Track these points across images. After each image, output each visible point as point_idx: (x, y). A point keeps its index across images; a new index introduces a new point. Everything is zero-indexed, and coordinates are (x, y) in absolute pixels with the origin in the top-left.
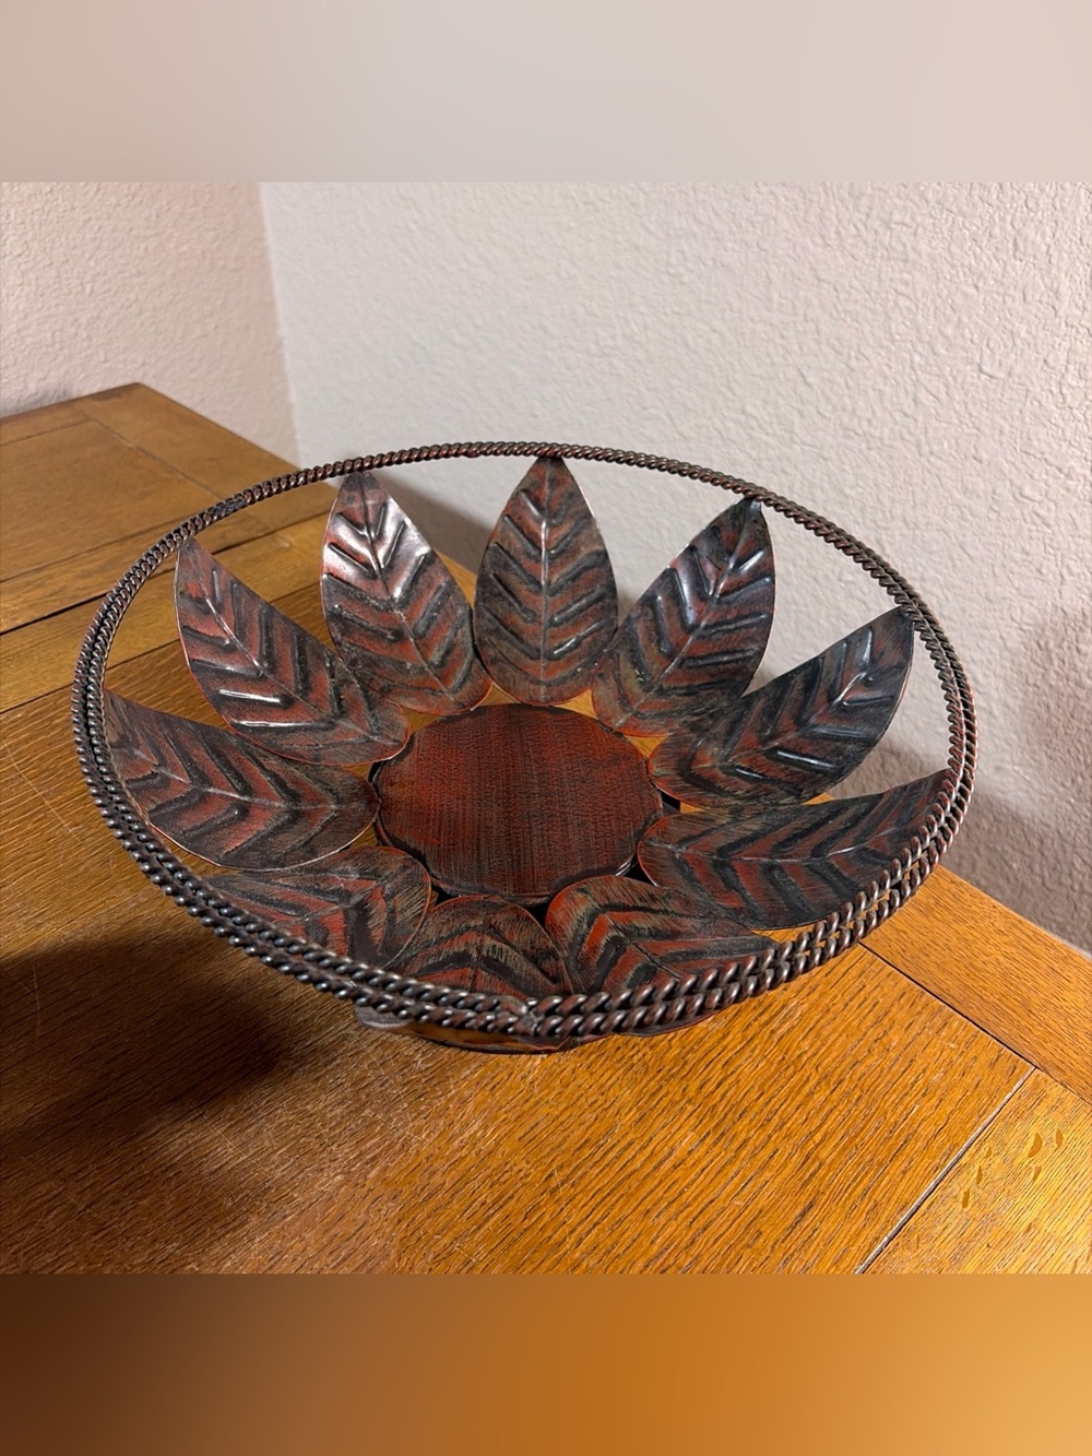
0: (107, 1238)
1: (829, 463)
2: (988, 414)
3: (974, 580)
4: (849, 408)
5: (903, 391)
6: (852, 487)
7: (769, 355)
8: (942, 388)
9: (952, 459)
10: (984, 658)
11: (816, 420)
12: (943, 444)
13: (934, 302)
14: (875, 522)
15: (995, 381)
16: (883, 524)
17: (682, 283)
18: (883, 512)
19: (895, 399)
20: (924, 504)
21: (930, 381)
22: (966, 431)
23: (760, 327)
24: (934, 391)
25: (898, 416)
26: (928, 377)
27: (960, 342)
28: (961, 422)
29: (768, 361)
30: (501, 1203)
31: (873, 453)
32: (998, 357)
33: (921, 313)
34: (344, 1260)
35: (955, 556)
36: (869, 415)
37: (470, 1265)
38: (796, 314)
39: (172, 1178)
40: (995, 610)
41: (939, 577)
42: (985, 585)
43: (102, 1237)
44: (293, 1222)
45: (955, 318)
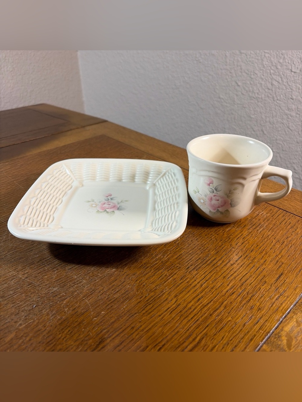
0: (33, 286)
1: (246, 109)
2: (295, 84)
3: (293, 137)
4: (251, 91)
5: (268, 82)
6: (253, 115)
7: (227, 79)
8: (280, 79)
9: (284, 100)
10: (297, 162)
11: (241, 96)
12: (281, 96)
13: (276, 53)
14: (261, 124)
15: (296, 74)
16: (263, 125)
17: (200, 62)
18: (263, 121)
19: (266, 85)
20: (276, 116)
21: (276, 77)
22: (288, 90)
23: (223, 71)
24: (277, 80)
25: (266, 90)
26: (275, 76)
27: (285, 64)
28: (286, 88)
29: (226, 81)
30: (172, 275)
31: (259, 103)
32: (296, 66)
33: (272, 57)
34: (118, 292)
35: (286, 131)
36: (258, 91)
37: (163, 292)
38: (234, 65)
39: (55, 271)
40: (300, 145)
41: (282, 138)
42: (296, 138)
43: (31, 287)
44: (98, 282)
45: (283, 57)
